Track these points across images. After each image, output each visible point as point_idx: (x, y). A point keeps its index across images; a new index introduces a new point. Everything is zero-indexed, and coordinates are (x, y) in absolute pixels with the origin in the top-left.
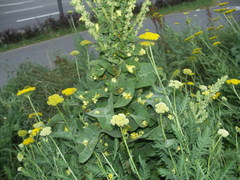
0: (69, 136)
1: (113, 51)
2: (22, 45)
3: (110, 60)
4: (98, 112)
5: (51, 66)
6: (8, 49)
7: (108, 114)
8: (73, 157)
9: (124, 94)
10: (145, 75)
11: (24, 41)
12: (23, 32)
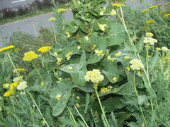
0: (45, 90)
1: (86, 10)
2: (16, 20)
3: (83, 18)
4: (71, 68)
5: (37, 34)
6: (6, 22)
7: (80, 70)
8: (48, 108)
9: (97, 51)
10: (115, 34)
11: (17, 17)
12: (17, 10)
